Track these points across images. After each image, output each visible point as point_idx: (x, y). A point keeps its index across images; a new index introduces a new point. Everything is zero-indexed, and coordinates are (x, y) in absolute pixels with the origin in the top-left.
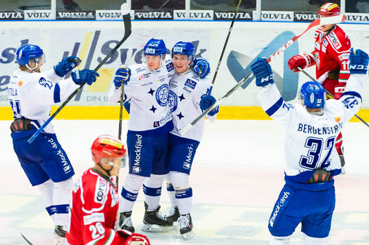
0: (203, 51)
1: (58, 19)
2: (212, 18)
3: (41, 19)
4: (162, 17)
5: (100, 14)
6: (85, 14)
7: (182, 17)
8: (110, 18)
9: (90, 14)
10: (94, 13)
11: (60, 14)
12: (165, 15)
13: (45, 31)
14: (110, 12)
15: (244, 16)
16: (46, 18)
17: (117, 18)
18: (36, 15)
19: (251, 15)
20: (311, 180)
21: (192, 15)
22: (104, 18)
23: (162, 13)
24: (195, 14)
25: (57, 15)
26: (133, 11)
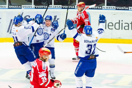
0: (58, 19)
1: (9, 8)
2: (61, 8)
3: (3, 8)
4: (44, 7)
5: (23, 6)
6: (18, 6)
7: (51, 8)
8: (26, 8)
9: (20, 6)
10: (21, 6)
11: (9, 6)
12: (45, 7)
13: (4, 12)
14: (26, 6)
15: (72, 7)
16: (5, 8)
17: (29, 8)
18: (1, 7)
19: (75, 7)
20: (89, 58)
21: (55, 7)
22: (24, 8)
23: (44, 6)
24: (55, 6)
25: (9, 7)
26: (34, 5)
